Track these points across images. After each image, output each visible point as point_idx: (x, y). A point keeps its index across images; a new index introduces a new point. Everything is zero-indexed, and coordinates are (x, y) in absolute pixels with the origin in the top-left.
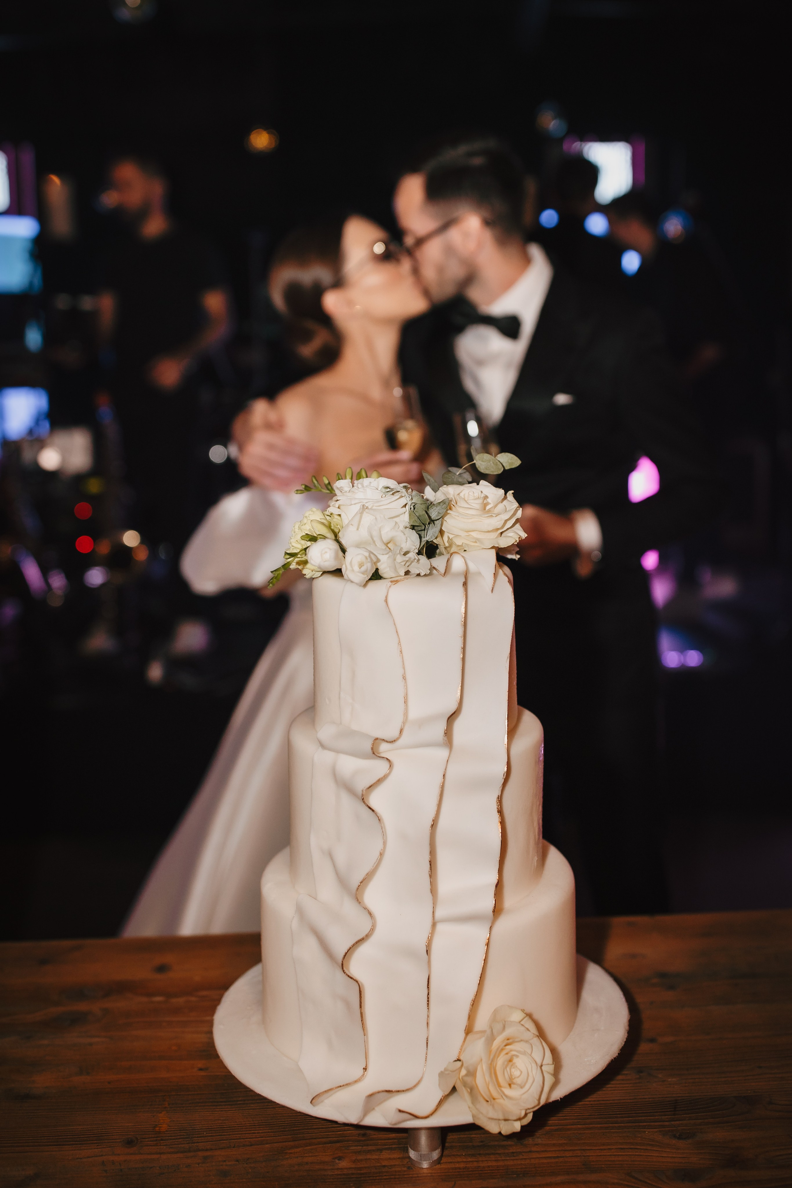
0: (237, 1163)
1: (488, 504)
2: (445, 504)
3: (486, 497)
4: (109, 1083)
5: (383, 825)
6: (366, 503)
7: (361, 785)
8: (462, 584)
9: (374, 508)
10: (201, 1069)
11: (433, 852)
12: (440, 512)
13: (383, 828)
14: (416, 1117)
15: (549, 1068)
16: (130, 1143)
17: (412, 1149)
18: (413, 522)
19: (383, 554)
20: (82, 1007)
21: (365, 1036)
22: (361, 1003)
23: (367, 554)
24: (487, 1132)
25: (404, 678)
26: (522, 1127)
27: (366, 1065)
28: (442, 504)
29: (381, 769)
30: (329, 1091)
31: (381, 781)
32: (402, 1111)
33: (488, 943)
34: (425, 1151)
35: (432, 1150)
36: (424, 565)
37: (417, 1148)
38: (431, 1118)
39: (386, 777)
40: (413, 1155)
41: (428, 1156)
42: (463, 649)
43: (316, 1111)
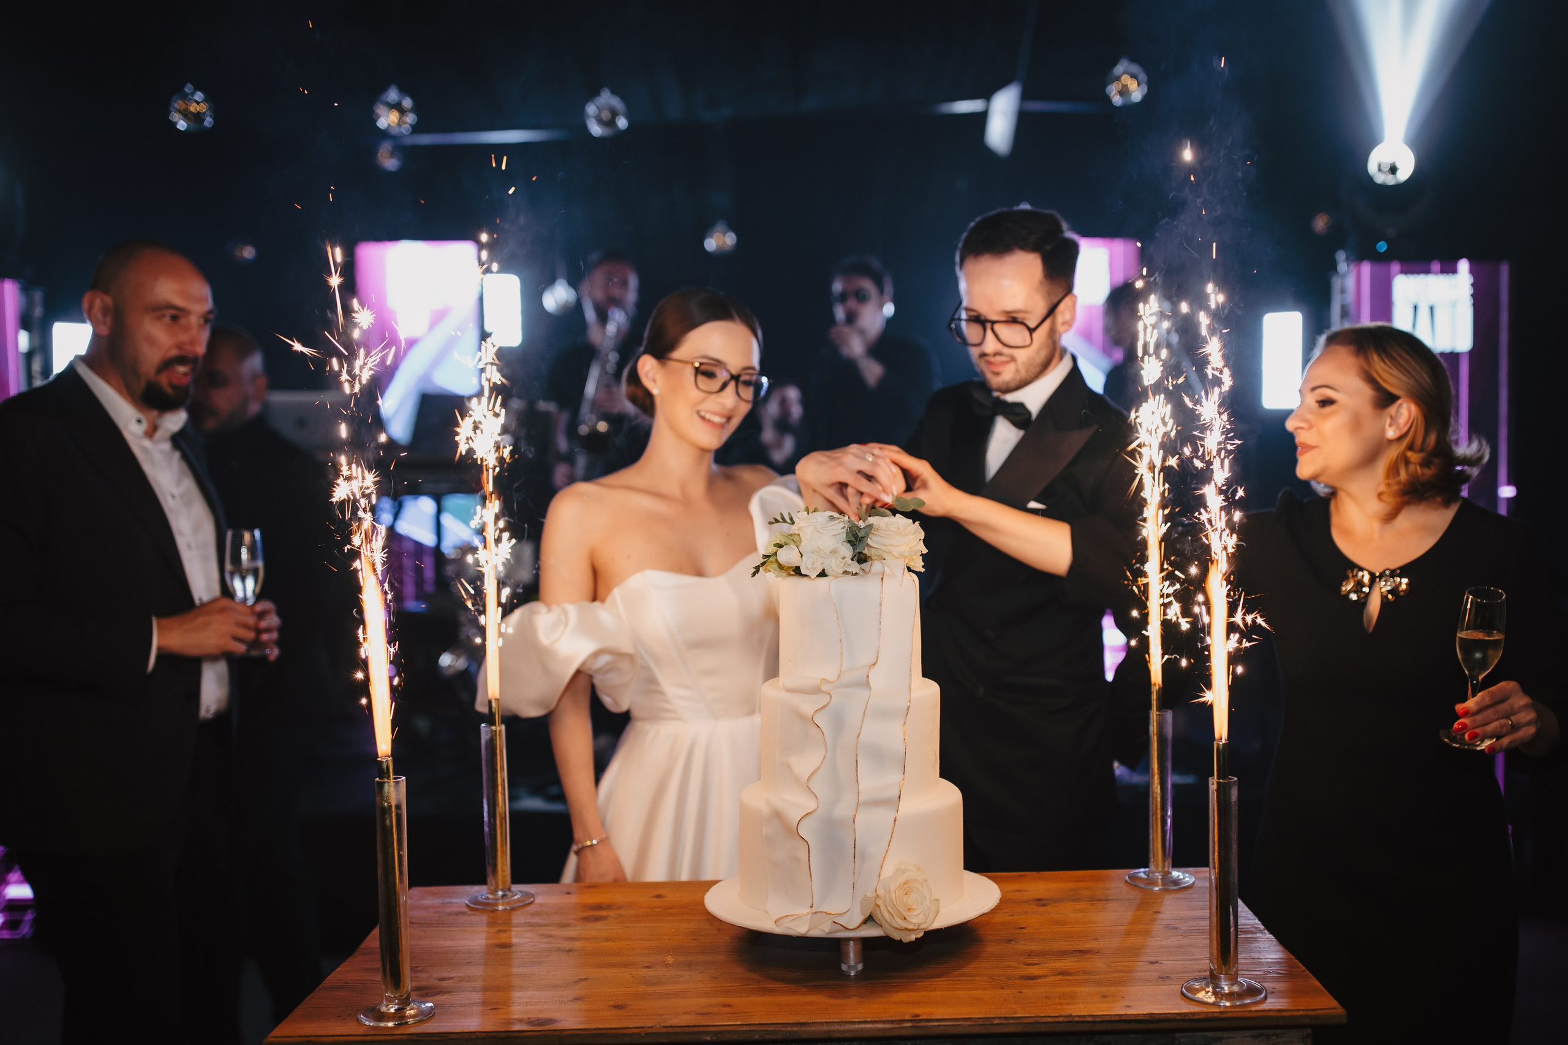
2: (867, 526)
5: (825, 737)
6: (816, 525)
7: (810, 711)
8: (880, 578)
9: (822, 528)
11: (857, 755)
12: (866, 532)
13: (825, 739)
14: (846, 928)
15: (935, 904)
16: (648, 967)
17: (844, 963)
18: (849, 539)
19: (826, 558)
21: (812, 882)
22: (809, 857)
25: (840, 640)
27: (812, 903)
29: (824, 700)
30: (786, 916)
31: (823, 707)
32: (836, 923)
33: (895, 820)
34: (853, 963)
35: (857, 963)
36: (855, 567)
37: (846, 961)
38: (856, 931)
39: (828, 703)
40: (844, 967)
41: (854, 967)
42: (880, 623)
43: (779, 930)
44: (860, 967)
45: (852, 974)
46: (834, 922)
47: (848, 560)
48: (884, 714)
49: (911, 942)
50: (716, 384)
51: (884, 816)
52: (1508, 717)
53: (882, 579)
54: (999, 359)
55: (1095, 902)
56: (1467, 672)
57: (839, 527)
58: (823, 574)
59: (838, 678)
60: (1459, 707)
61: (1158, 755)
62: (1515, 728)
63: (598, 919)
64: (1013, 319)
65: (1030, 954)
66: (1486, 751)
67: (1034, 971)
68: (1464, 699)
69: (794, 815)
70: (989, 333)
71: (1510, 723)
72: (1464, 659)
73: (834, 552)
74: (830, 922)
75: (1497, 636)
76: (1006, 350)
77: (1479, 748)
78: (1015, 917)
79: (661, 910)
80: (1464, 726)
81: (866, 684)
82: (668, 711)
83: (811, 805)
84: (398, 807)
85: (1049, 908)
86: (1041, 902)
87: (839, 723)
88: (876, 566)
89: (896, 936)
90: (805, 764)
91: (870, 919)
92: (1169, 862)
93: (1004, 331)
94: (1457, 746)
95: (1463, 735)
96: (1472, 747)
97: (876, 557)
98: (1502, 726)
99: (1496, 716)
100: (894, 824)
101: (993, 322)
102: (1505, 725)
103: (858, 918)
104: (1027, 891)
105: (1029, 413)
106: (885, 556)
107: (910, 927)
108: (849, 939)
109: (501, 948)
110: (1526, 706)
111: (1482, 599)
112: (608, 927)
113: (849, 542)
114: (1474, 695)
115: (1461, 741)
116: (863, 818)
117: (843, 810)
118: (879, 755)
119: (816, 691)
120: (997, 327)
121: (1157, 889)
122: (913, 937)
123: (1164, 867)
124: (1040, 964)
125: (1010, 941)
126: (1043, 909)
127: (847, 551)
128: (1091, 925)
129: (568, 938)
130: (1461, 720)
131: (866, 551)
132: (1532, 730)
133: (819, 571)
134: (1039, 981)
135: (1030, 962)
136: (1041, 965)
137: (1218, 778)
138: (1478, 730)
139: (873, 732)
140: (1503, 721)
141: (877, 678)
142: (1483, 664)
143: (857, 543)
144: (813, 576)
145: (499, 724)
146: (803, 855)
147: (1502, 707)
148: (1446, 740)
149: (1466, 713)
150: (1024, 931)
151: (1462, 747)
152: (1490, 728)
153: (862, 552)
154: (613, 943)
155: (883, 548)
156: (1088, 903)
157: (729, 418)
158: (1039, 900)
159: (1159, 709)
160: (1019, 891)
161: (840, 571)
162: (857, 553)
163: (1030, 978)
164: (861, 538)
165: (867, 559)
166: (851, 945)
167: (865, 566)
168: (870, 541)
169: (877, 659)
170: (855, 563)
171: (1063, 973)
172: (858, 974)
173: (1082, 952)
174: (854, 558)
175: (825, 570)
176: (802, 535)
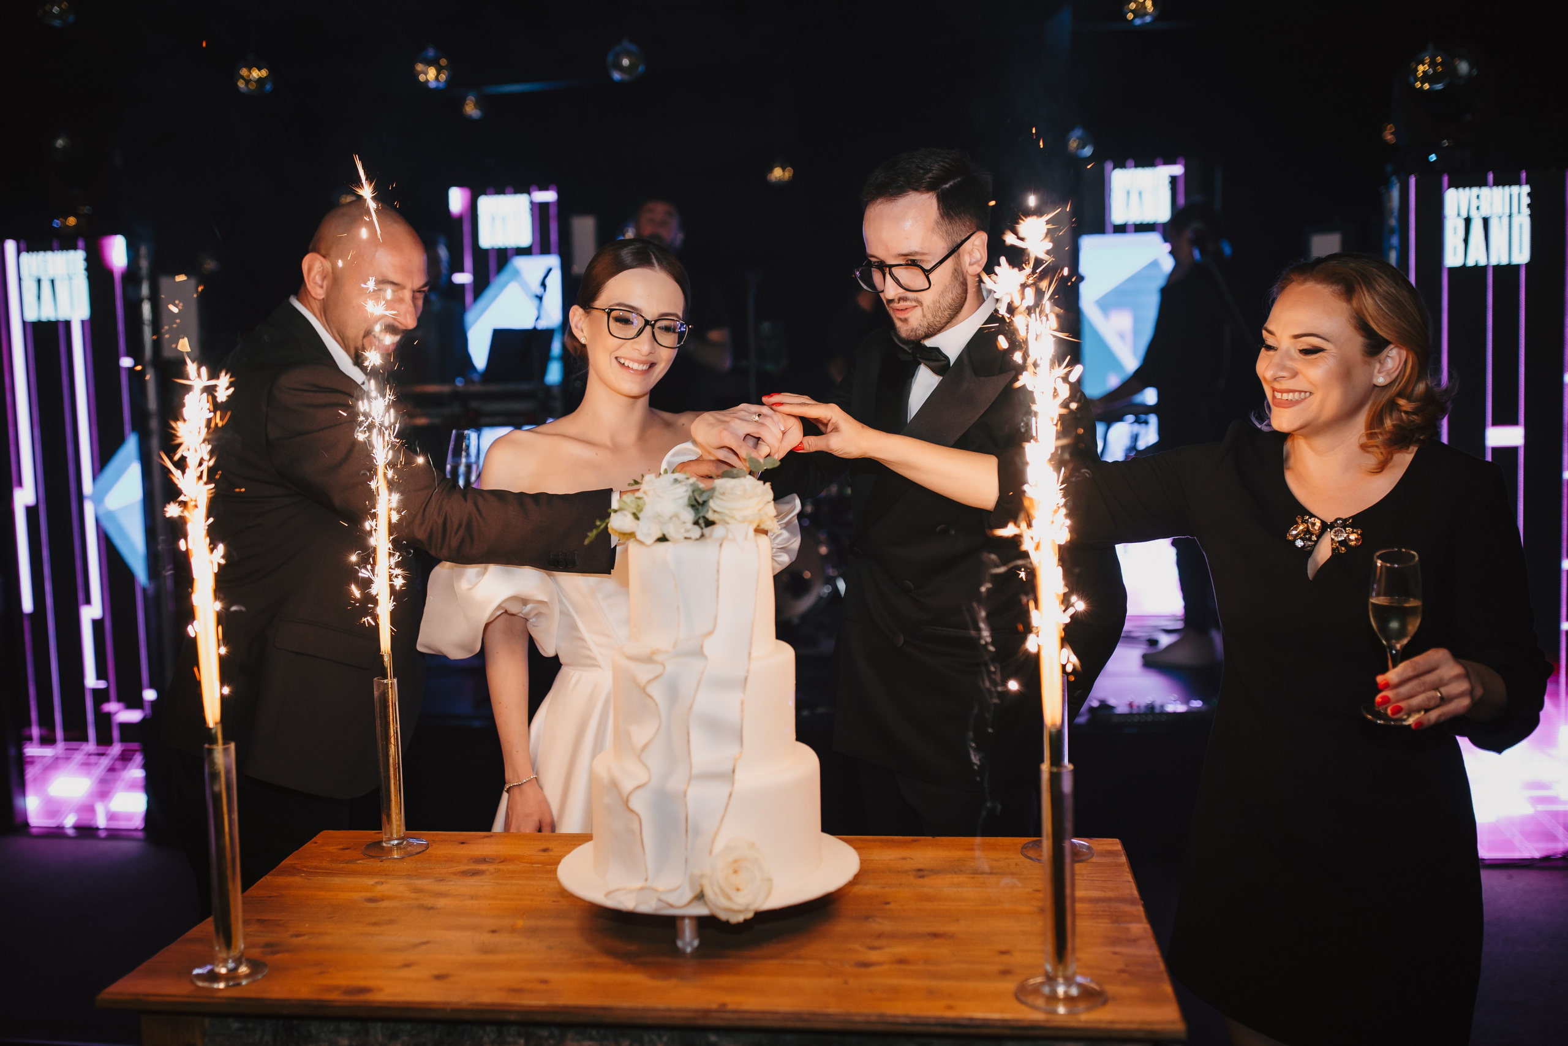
1: (746, 490)
2: (712, 489)
3: (743, 485)
5: (658, 710)
7: (642, 679)
8: (719, 543)
11: (689, 727)
12: (709, 495)
14: (672, 906)
17: (678, 940)
18: (690, 503)
19: (666, 523)
20: (483, 867)
21: (645, 855)
22: (641, 830)
23: (652, 520)
27: (647, 877)
28: (710, 489)
29: (658, 670)
30: (617, 890)
31: (657, 677)
33: (730, 793)
34: (688, 940)
35: (693, 939)
36: (696, 532)
37: (683, 938)
38: (683, 910)
39: (662, 673)
40: (680, 944)
41: (690, 944)
42: (718, 589)
43: (610, 903)
44: (696, 943)
45: (689, 950)
46: (659, 900)
47: (689, 525)
48: (722, 684)
50: (632, 331)
51: (718, 792)
52: (1437, 689)
53: (720, 545)
54: (903, 304)
55: (977, 876)
56: (1384, 642)
57: (682, 493)
58: (663, 539)
59: (673, 647)
60: (1380, 679)
62: (1444, 700)
63: (475, 873)
64: (912, 262)
65: (880, 935)
66: (1413, 726)
67: (874, 956)
68: (1385, 670)
69: (627, 785)
70: (888, 277)
71: (1439, 695)
72: (1378, 627)
73: (676, 516)
75: (1413, 603)
76: (910, 295)
77: (1406, 723)
78: (887, 890)
79: (539, 865)
80: (1386, 700)
81: (700, 653)
82: (589, 657)
83: (643, 777)
84: (228, 772)
85: (926, 881)
86: (920, 873)
87: (673, 692)
88: (718, 531)
89: (723, 916)
90: (641, 734)
91: (700, 897)
93: (902, 274)
94: (1382, 722)
95: (1386, 709)
96: (1398, 723)
97: (720, 522)
98: (1429, 699)
99: (1423, 689)
100: (729, 799)
101: (891, 266)
102: (1434, 698)
103: (688, 895)
104: (912, 859)
105: (947, 358)
106: (728, 519)
107: (735, 907)
108: (683, 918)
109: (369, 902)
110: (1457, 677)
111: (1392, 563)
112: (480, 884)
113: (693, 506)
114: (1394, 666)
115: (1384, 717)
116: (694, 792)
117: (675, 784)
118: (716, 728)
119: (649, 659)
120: (893, 269)
122: (741, 918)
125: (867, 918)
126: (920, 881)
127: (689, 516)
129: (438, 894)
130: (1383, 694)
131: (711, 516)
132: (1465, 702)
133: (659, 535)
134: (873, 968)
135: (875, 945)
136: (885, 949)
138: (1402, 704)
139: (706, 701)
140: (1431, 693)
141: (711, 647)
142: (1402, 633)
143: (700, 508)
144: (650, 541)
145: (391, 678)
146: (636, 826)
147: (1430, 678)
148: (1369, 717)
149: (1387, 686)
150: (888, 907)
151: (1388, 723)
152: (1416, 701)
153: (705, 517)
154: (476, 902)
155: (727, 512)
156: (970, 876)
157: (652, 365)
158: (920, 870)
160: (903, 859)
161: (681, 536)
162: (699, 518)
163: (866, 965)
164: (705, 502)
165: (710, 523)
166: (687, 921)
167: (707, 531)
168: (712, 504)
169: (715, 626)
170: (696, 528)
171: (902, 961)
172: (696, 950)
173: (935, 935)
174: (696, 523)
175: (664, 535)
176: (646, 498)
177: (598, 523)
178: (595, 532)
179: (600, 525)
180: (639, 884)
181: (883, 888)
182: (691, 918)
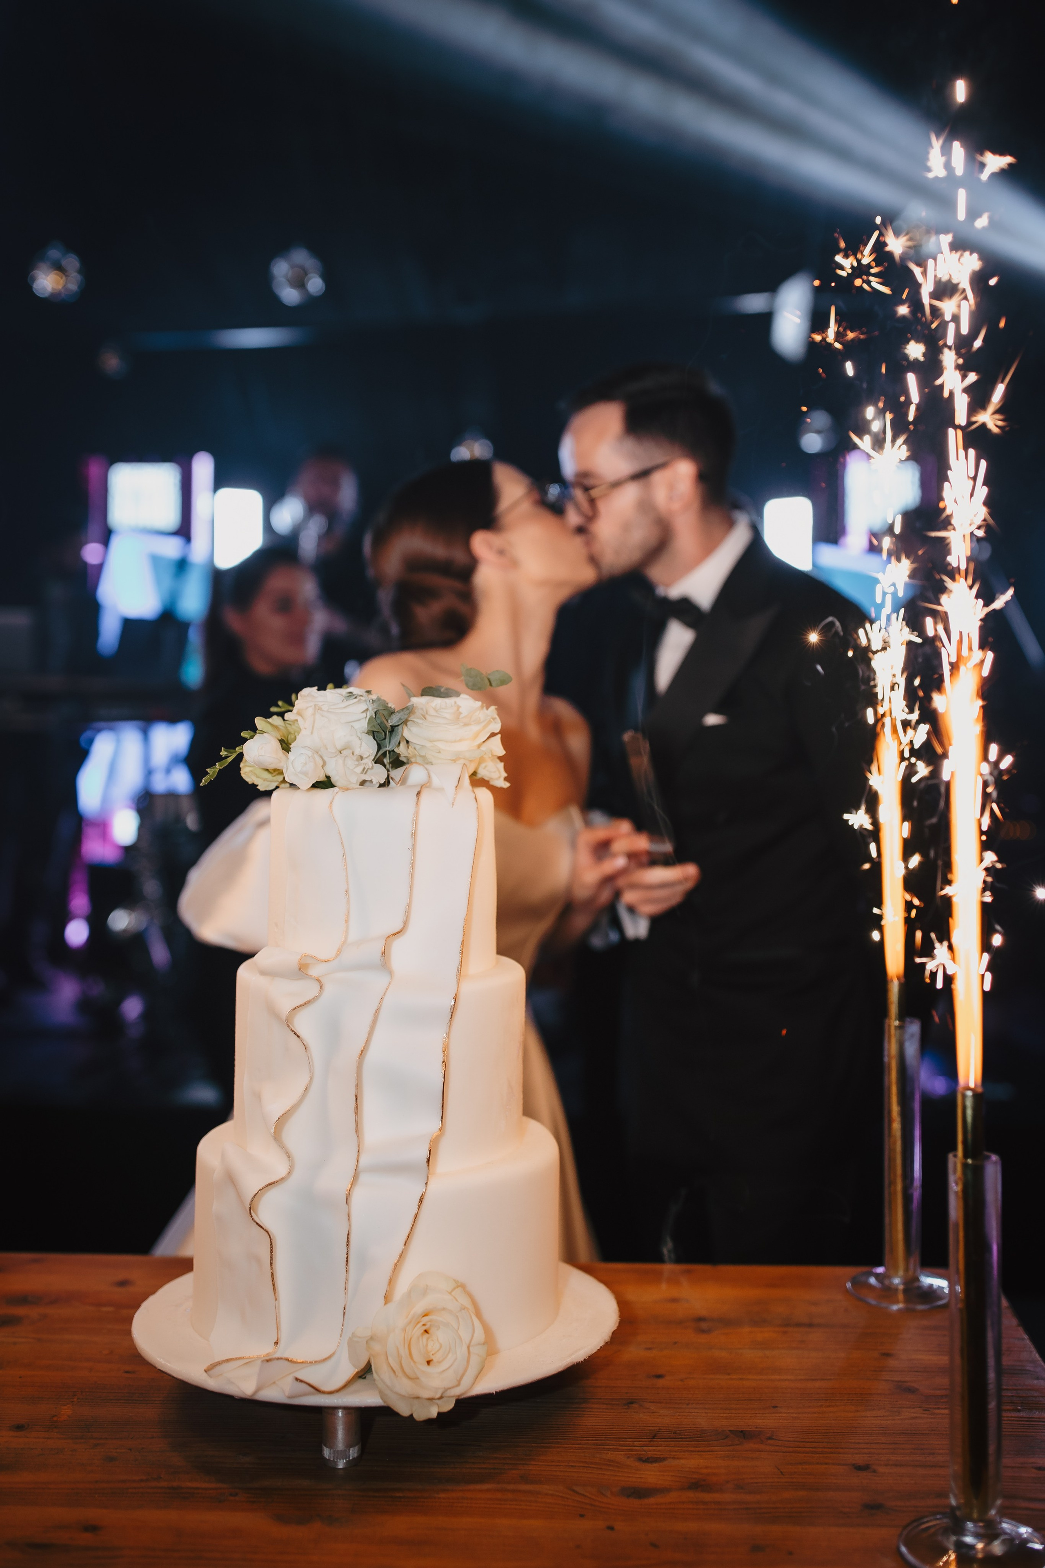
0: (129, 1451)
1: (460, 713)
2: (408, 709)
3: (459, 707)
4: (20, 1377)
5: (309, 1055)
6: (322, 705)
7: (285, 1006)
8: (417, 792)
9: (330, 710)
10: (127, 1372)
11: (358, 1086)
12: (402, 718)
13: (310, 1058)
14: (318, 1390)
15: (478, 1351)
16: (19, 1428)
17: (326, 1447)
18: (371, 727)
19: (331, 757)
20: (20, 1311)
21: (277, 1301)
22: (271, 1258)
23: (310, 753)
24: (397, 1414)
25: (347, 892)
26: (439, 1414)
27: (278, 1338)
28: (405, 710)
29: (311, 990)
30: (228, 1361)
31: (309, 1002)
32: (301, 1381)
33: (421, 1200)
34: (341, 1447)
35: (349, 1446)
36: (379, 773)
37: (332, 1443)
38: (336, 1395)
39: (315, 999)
40: (327, 1453)
41: (344, 1454)
42: (412, 865)
43: (212, 1383)
44: (354, 1453)
45: (341, 1465)
46: (297, 1379)
47: (369, 762)
49: (429, 1421)
51: (401, 1193)
53: (419, 793)
58: (325, 784)
59: (337, 955)
61: (898, 1089)
65: (655, 1436)
67: (650, 1475)
69: (254, 1183)
73: (347, 749)
74: (290, 1379)
78: (657, 1353)
81: (385, 966)
83: (278, 1168)
85: (715, 1338)
86: (703, 1324)
87: (334, 1031)
88: (416, 774)
91: (365, 1373)
92: (915, 1259)
97: (419, 760)
100: (419, 1206)
103: (347, 1370)
106: (431, 756)
107: (426, 1394)
108: (335, 1408)
113: (373, 732)
116: (365, 1194)
117: (332, 1181)
118: (399, 1088)
119: (298, 974)
121: (895, 1307)
123: (907, 1269)
124: (664, 1459)
125: (631, 1402)
126: (704, 1338)
127: (369, 748)
128: (773, 1377)
131: (402, 750)
133: (320, 777)
134: (652, 1500)
135: (650, 1454)
136: (666, 1463)
137: (966, 1156)
139: (388, 1046)
141: (400, 955)
143: (386, 736)
144: (305, 785)
146: (264, 1249)
150: (661, 1382)
153: (393, 751)
155: (430, 746)
158: (700, 1319)
159: (901, 1017)
161: (355, 780)
162: (384, 755)
163: (639, 1493)
164: (393, 728)
165: (397, 762)
166: (340, 1414)
167: (397, 773)
168: (407, 732)
169: (406, 923)
170: (379, 767)
171: (698, 1485)
172: (353, 1464)
173: (744, 1435)
174: (378, 761)
175: (328, 777)
176: (301, 721)
177: (223, 753)
178: (218, 766)
179: (226, 757)
180: (265, 1349)
181: (650, 1349)
182: (346, 1409)
